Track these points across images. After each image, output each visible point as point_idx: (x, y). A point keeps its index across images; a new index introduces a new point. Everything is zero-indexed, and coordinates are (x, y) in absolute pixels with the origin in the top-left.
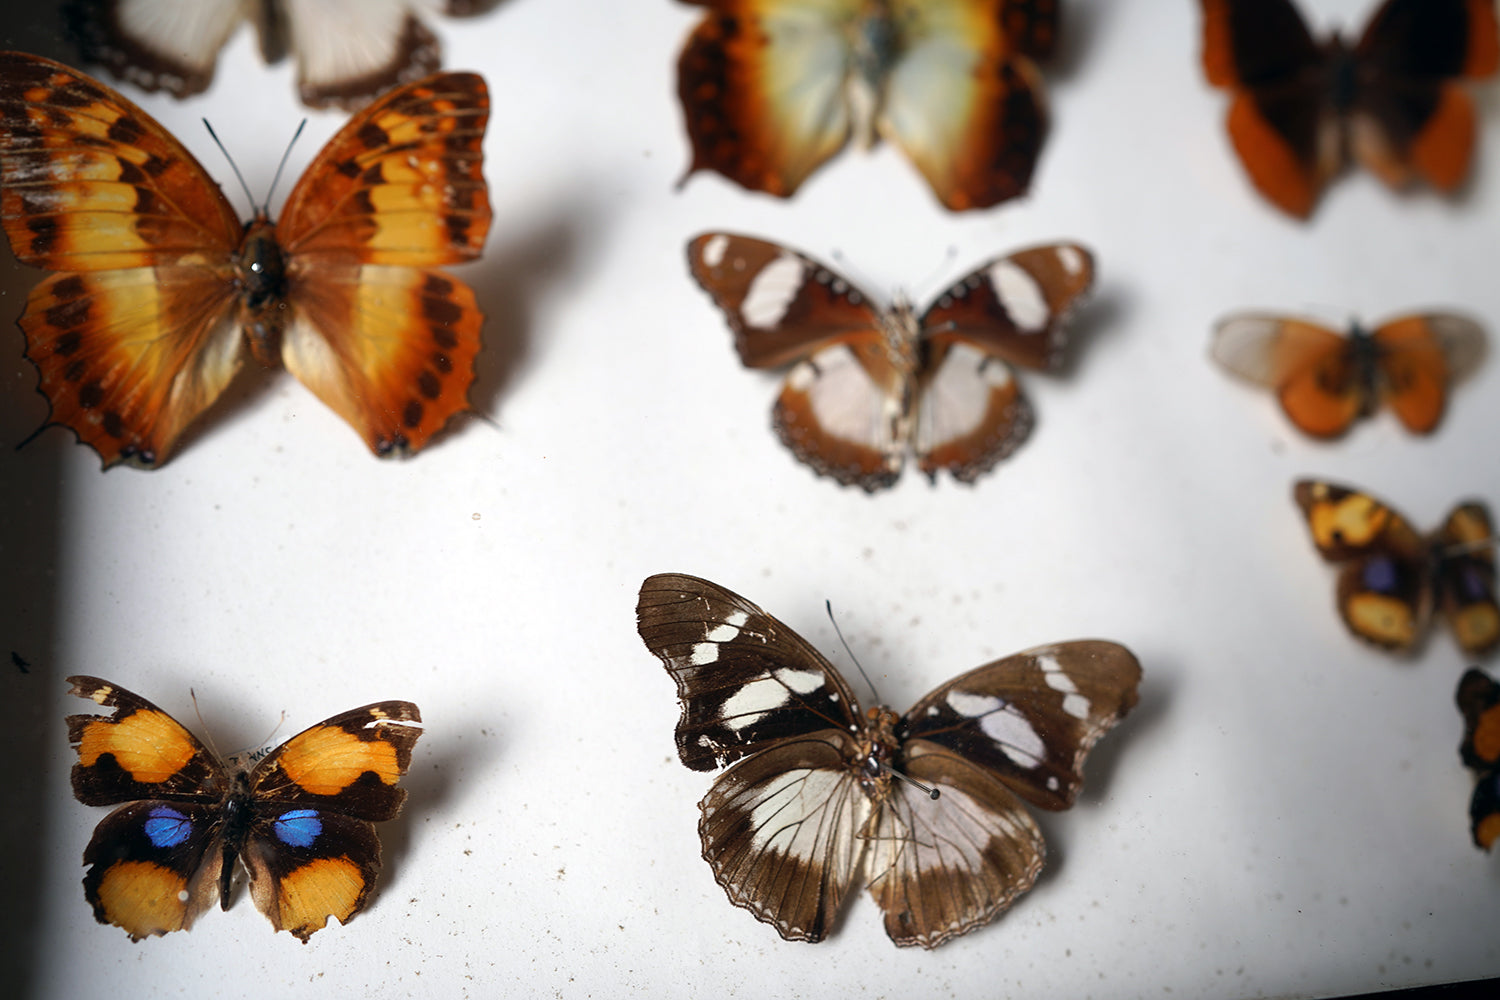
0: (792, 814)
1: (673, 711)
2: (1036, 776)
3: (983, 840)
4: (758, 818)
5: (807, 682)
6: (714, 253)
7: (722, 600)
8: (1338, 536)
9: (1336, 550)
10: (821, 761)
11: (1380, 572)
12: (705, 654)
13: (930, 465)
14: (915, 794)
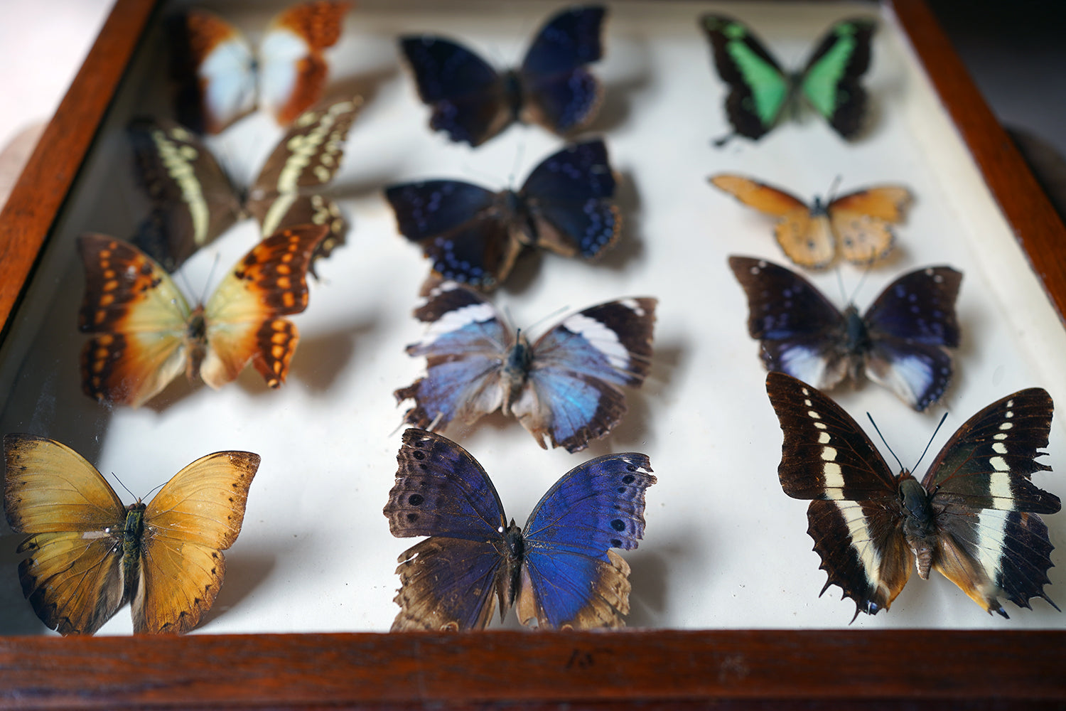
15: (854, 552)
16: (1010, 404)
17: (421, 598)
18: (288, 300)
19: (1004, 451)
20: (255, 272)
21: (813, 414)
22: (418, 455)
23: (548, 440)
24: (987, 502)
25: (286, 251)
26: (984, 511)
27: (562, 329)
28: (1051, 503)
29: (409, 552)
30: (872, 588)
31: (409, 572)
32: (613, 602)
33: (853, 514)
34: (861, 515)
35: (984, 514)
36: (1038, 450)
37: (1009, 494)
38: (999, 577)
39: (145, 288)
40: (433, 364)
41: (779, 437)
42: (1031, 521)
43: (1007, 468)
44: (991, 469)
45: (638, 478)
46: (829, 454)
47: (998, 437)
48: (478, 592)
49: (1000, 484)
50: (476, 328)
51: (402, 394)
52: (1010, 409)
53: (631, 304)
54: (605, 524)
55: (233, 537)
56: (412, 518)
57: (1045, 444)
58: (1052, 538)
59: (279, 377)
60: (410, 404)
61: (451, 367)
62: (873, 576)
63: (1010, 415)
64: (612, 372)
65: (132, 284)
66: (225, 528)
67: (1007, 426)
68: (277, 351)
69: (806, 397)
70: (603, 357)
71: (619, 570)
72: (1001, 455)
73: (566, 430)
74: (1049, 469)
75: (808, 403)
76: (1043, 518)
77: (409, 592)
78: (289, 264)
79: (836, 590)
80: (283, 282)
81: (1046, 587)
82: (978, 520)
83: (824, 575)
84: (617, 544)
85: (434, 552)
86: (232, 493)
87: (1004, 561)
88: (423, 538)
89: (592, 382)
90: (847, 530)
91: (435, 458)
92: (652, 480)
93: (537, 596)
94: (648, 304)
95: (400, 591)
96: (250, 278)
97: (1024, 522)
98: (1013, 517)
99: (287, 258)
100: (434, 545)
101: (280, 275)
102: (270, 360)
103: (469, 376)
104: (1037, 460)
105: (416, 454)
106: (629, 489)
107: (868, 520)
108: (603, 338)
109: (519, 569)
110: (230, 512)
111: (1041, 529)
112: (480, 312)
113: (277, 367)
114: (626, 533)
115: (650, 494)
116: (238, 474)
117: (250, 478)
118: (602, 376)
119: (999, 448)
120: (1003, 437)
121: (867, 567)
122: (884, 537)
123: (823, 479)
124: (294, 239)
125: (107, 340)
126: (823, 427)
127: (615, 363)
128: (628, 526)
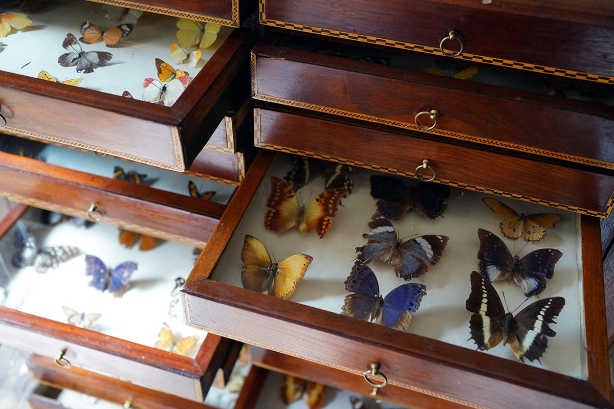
15: (483, 331)
16: (551, 300)
17: (349, 309)
18: (331, 211)
19: (544, 314)
20: (322, 200)
21: (483, 287)
22: (358, 269)
23: (399, 275)
24: (532, 328)
25: (333, 196)
26: (530, 331)
27: (414, 240)
28: (552, 334)
29: (348, 296)
30: (484, 343)
31: (347, 301)
32: (404, 325)
33: (486, 321)
34: (489, 321)
35: (530, 332)
36: (554, 317)
37: (540, 327)
38: (527, 351)
39: (288, 198)
40: (370, 242)
41: (470, 291)
42: (544, 337)
43: (542, 319)
44: (537, 319)
45: (421, 292)
46: (485, 301)
47: (543, 309)
48: (366, 312)
49: (538, 325)
50: (387, 234)
51: (358, 249)
52: (550, 302)
53: (440, 237)
54: (408, 303)
55: (301, 279)
56: (352, 286)
57: (557, 315)
58: (548, 344)
59: (323, 235)
60: (360, 253)
61: (376, 244)
62: (486, 341)
63: (549, 303)
64: (427, 258)
65: (285, 195)
66: (299, 276)
67: (547, 307)
68: (324, 227)
69: (483, 281)
70: (425, 252)
71: (408, 317)
72: (542, 315)
73: (406, 273)
74: (556, 323)
75: (483, 283)
76: (548, 337)
77: (346, 307)
78: (333, 200)
79: (473, 341)
80: (330, 206)
81: (540, 358)
82: (527, 333)
83: (470, 336)
84: (410, 310)
85: (356, 298)
86: (303, 267)
87: (530, 347)
88: (354, 293)
89: (419, 260)
90: (483, 325)
91: (363, 271)
92: (425, 294)
93: (383, 318)
94: (445, 239)
95: (344, 306)
96: (320, 202)
97: (541, 337)
98: (539, 335)
99: (333, 198)
100: (356, 296)
101: (330, 203)
102: (321, 229)
103: (380, 249)
104: (553, 319)
105: (358, 268)
106: (418, 294)
107: (491, 324)
108: (426, 246)
109: (380, 309)
110: (301, 272)
111: (546, 340)
112: (390, 229)
113: (323, 231)
114: (413, 307)
115: (424, 298)
116: (306, 262)
117: (309, 264)
118: (423, 259)
119: (542, 313)
120: (545, 310)
121: (485, 337)
122: (494, 329)
123: (480, 308)
124: (337, 192)
125: (274, 211)
126: (486, 292)
127: (428, 255)
128: (414, 305)
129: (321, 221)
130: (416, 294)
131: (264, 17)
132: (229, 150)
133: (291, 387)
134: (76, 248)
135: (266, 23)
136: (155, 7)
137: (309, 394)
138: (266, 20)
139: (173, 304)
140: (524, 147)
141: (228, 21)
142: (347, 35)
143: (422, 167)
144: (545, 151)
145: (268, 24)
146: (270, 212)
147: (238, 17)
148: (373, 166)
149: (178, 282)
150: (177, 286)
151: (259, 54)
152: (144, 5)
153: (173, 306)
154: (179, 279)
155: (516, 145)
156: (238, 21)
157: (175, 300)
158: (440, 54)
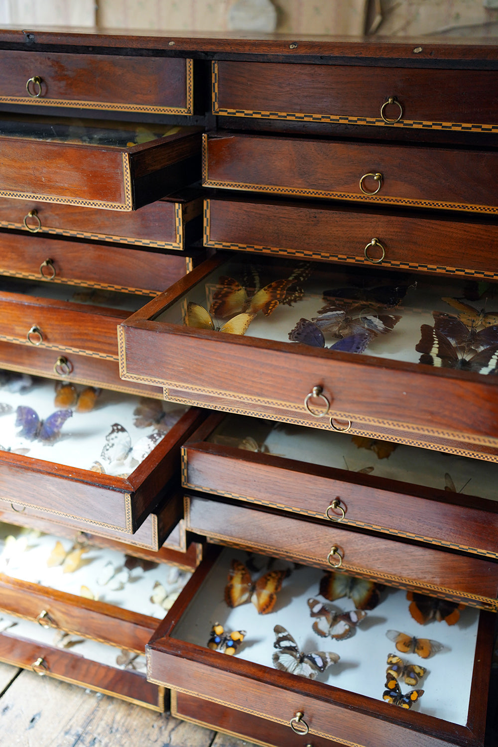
0: (286, 660)
1: (275, 640)
2: (320, 668)
3: (310, 673)
4: (281, 658)
5: (293, 645)
6: (311, 601)
7: (284, 630)
8: (391, 661)
9: (390, 663)
10: (292, 655)
11: (395, 667)
12: (281, 635)
13: (333, 637)
14: (304, 664)
20: (270, 289)
21: (435, 336)
26: (485, 367)
33: (438, 360)
39: (235, 291)
46: (436, 346)
50: (337, 315)
53: (392, 316)
54: (354, 348)
56: (296, 337)
65: (232, 289)
86: (246, 323)
90: (433, 362)
91: (308, 327)
94: (398, 317)
96: (268, 291)
105: (303, 324)
107: (442, 363)
110: (244, 328)
112: (340, 312)
113: (269, 311)
123: (431, 350)
124: (285, 282)
125: (220, 302)
126: (437, 340)
127: (379, 328)
128: (361, 349)
129: (268, 304)
130: (363, 341)
131: (217, 106)
132: (178, 246)
133: (237, 586)
134: (7, 406)
135: (218, 112)
136: (115, 105)
137: (259, 596)
138: (218, 110)
139: (108, 447)
140: (469, 206)
141: (182, 110)
142: (294, 115)
143: (371, 245)
144: (491, 208)
145: (221, 114)
146: (216, 302)
147: (192, 104)
148: (323, 254)
149: (115, 428)
150: (113, 431)
151: (210, 136)
152: (106, 104)
153: (107, 450)
154: (116, 425)
155: (461, 205)
156: (192, 108)
157: (110, 445)
158: (382, 124)
